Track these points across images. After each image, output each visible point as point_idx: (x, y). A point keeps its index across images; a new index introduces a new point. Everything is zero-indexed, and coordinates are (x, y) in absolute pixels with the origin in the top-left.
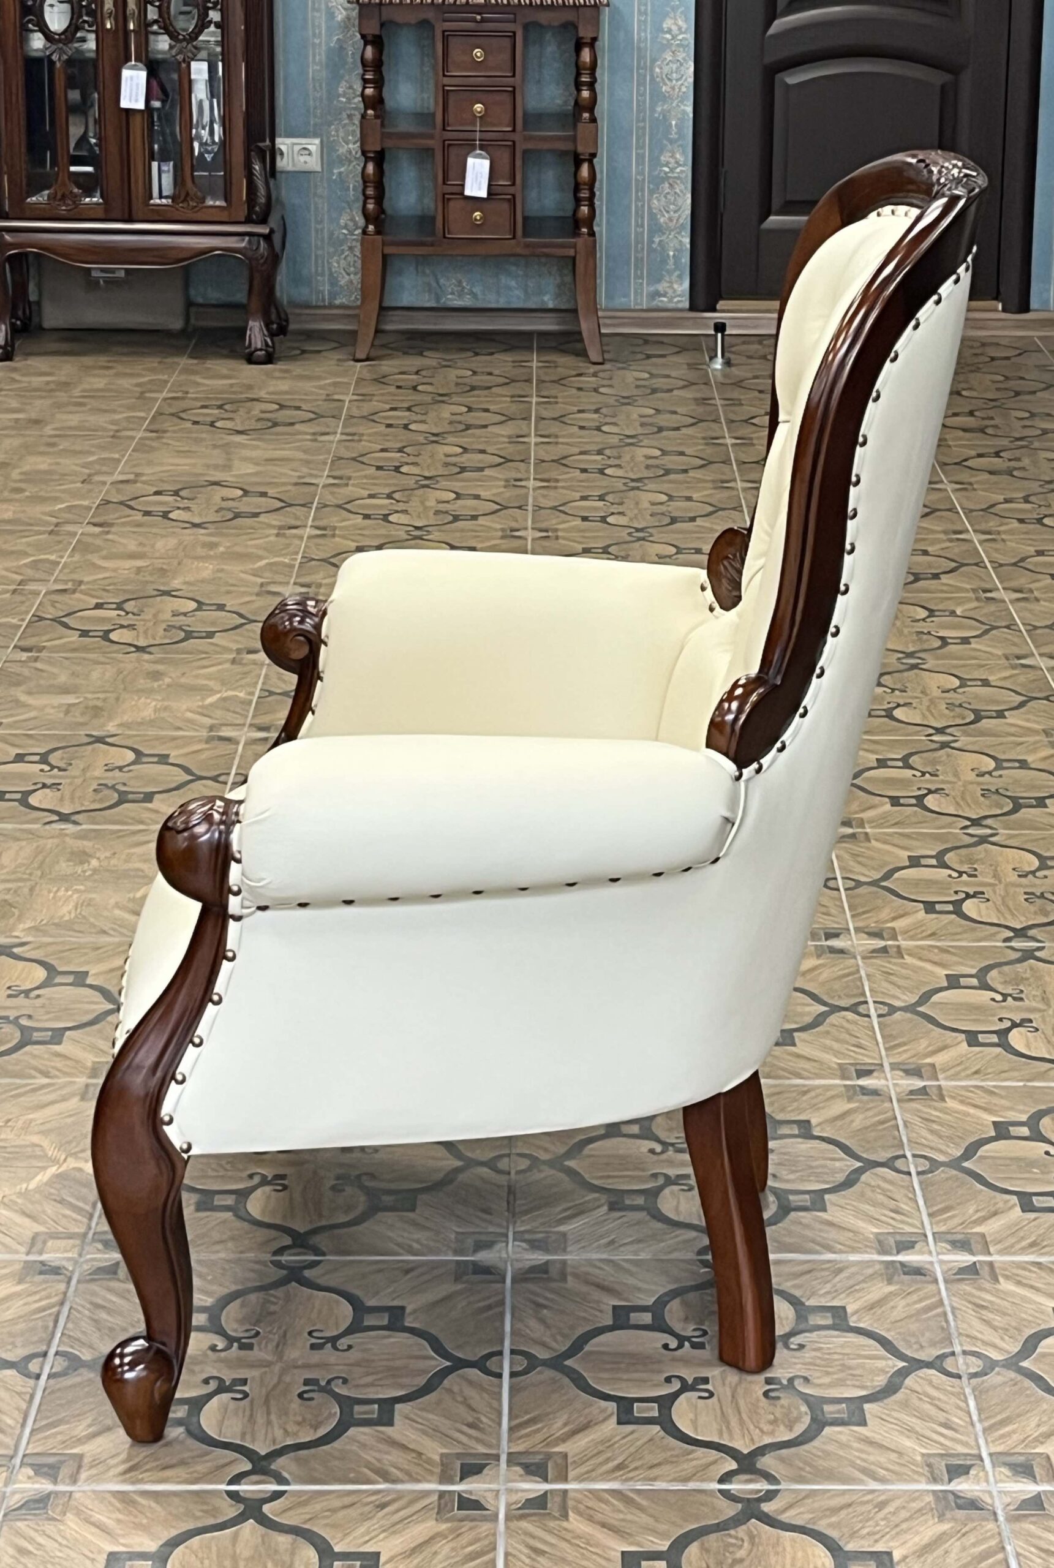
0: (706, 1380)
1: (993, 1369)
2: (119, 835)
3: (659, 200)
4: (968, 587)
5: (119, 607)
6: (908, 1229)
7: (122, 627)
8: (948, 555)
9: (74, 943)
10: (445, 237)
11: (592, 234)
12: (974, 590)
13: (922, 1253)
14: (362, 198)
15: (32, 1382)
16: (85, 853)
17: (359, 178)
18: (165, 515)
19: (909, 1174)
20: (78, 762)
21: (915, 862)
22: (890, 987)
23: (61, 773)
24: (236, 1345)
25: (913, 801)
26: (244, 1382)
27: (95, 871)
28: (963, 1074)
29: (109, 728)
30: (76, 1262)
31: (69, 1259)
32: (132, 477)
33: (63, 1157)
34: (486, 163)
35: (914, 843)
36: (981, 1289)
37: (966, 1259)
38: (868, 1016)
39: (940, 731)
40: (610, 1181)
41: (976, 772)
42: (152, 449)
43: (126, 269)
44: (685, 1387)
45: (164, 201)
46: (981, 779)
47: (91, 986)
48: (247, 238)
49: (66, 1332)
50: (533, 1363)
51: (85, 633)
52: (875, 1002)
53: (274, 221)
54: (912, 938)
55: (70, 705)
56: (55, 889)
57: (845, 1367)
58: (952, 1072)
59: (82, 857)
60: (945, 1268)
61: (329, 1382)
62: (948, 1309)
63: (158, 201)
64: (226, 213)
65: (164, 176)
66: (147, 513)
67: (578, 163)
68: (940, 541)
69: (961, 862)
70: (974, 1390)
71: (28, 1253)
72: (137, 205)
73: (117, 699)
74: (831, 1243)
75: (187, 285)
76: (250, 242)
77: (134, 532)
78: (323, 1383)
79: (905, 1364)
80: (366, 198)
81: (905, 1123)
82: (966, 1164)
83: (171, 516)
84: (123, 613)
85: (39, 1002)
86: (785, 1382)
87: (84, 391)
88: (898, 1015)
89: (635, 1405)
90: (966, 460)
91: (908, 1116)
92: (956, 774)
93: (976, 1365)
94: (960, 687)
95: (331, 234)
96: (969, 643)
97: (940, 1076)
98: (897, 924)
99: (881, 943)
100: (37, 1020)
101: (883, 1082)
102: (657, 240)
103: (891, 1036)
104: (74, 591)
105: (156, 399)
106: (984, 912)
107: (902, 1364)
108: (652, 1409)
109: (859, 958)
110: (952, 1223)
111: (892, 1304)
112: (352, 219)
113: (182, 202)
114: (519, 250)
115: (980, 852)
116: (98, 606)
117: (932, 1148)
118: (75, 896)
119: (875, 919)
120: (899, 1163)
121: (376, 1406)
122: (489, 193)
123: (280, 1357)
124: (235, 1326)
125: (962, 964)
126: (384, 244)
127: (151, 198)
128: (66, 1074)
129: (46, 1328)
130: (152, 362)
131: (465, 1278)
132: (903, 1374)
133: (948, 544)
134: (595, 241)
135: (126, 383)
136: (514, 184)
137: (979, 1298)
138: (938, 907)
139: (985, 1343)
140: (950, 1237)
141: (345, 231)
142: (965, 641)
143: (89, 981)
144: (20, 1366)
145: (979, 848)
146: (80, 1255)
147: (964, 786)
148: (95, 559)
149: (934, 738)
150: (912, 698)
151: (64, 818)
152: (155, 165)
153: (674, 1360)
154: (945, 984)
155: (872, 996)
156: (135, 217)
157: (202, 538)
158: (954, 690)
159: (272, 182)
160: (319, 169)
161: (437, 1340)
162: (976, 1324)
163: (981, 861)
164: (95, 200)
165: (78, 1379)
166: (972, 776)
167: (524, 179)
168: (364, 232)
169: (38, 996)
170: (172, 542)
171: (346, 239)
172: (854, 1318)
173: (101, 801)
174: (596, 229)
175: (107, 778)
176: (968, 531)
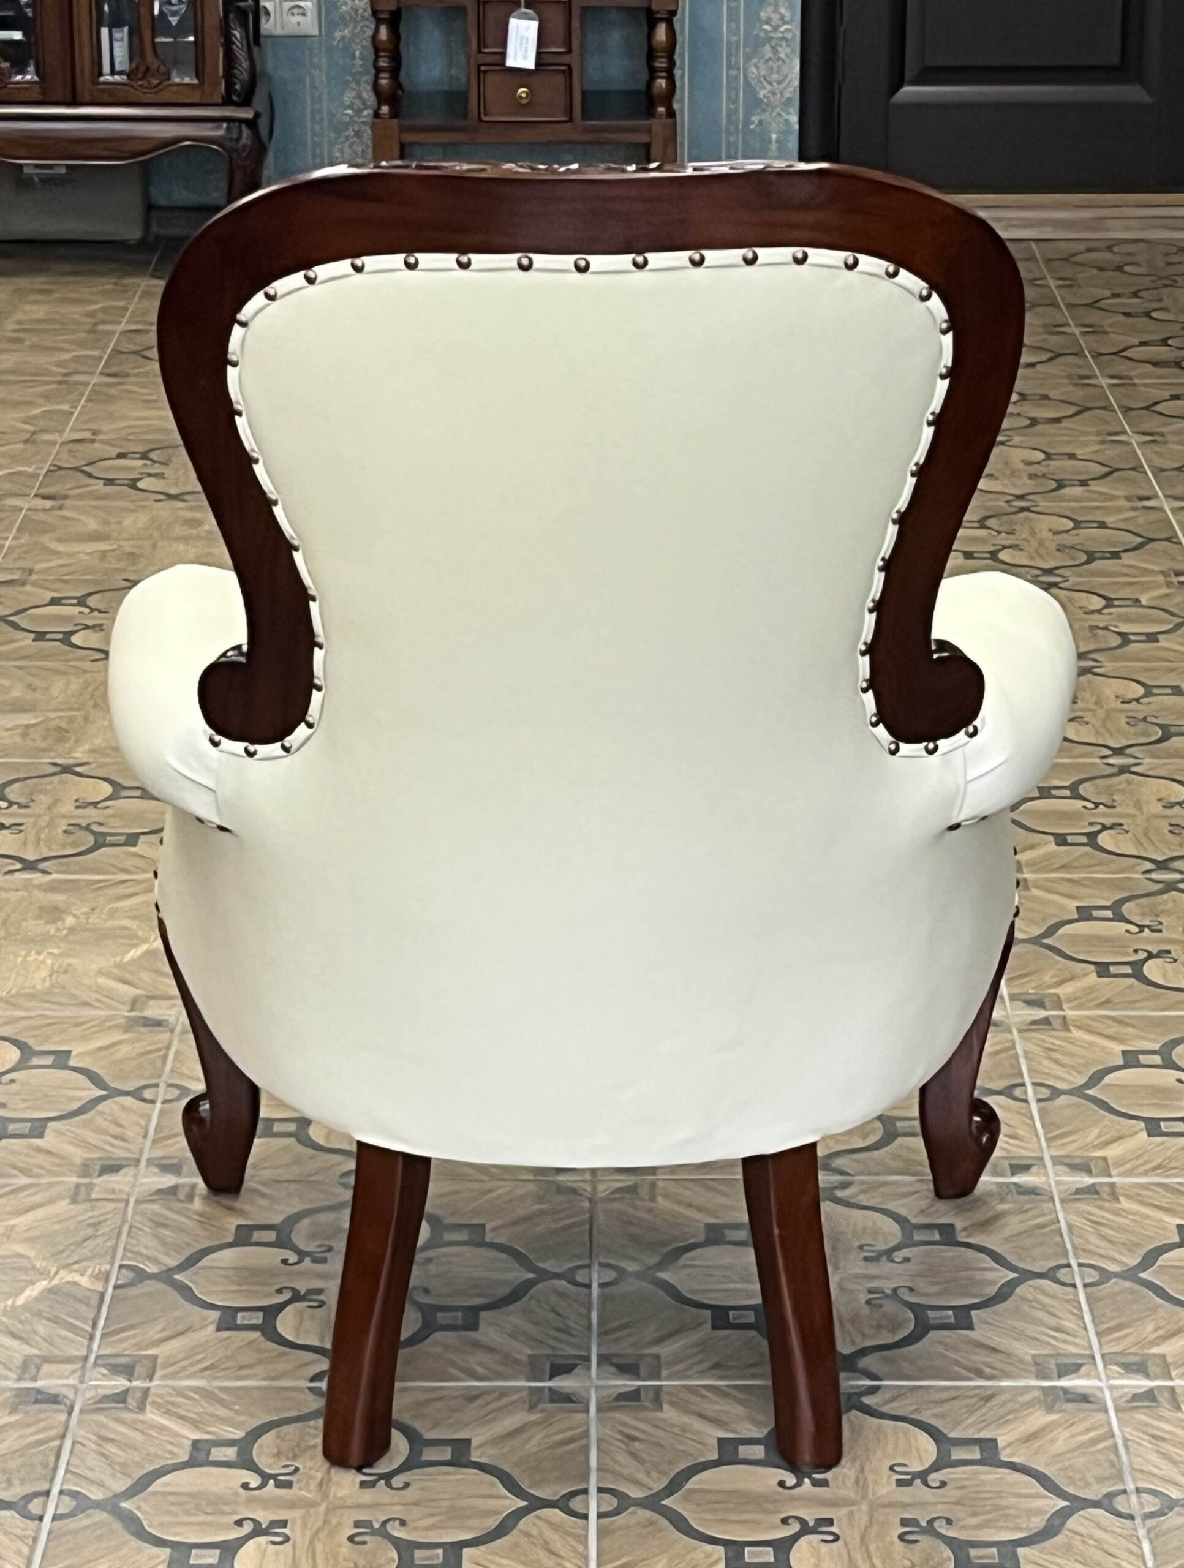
0: (830, 1522)
1: (1171, 1509)
2: (96, 887)
3: (757, 68)
4: (1157, 568)
5: (81, 602)
6: (1073, 1350)
7: (87, 627)
8: (1131, 528)
9: (50, 1017)
10: (480, 120)
11: (671, 114)
12: (1164, 574)
13: (1088, 1376)
14: (373, 71)
15: (33, 1524)
16: (57, 909)
17: (368, 43)
18: (133, 484)
19: (1074, 1286)
20: (42, 797)
21: (1085, 914)
22: (1054, 1066)
23: (22, 811)
24: (271, 1482)
25: (1084, 839)
26: (284, 1524)
27: (72, 930)
28: (1141, 1169)
29: (77, 755)
30: (76, 1390)
31: (68, 1386)
32: (87, 435)
33: (54, 1270)
34: (534, 25)
35: (1084, 891)
36: (1160, 1418)
37: (1142, 1384)
38: (1026, 1101)
39: (1118, 752)
40: (713, 1295)
41: (1164, 803)
42: (110, 399)
43: (67, 166)
44: (806, 1529)
45: (117, 78)
46: (1168, 812)
47: (75, 1069)
48: (225, 125)
49: (71, 1468)
50: (624, 1503)
51: (40, 636)
52: (1034, 1084)
53: (259, 102)
54: (1080, 1007)
55: (28, 726)
56: (23, 953)
57: (997, 1508)
58: (1128, 1166)
59: (54, 913)
60: (1117, 1394)
61: (384, 1523)
62: (1120, 1442)
63: (109, 78)
64: (198, 93)
65: (116, 44)
66: (110, 482)
67: (652, 24)
68: (1119, 510)
69: (1143, 914)
70: (1149, 1532)
71: (20, 1379)
72: (84, 86)
73: (86, 719)
74: (981, 1366)
75: (146, 183)
76: (228, 129)
77: (94, 507)
78: (376, 1525)
79: (1067, 1503)
80: (378, 70)
81: (1070, 1227)
82: (1143, 1275)
83: (140, 485)
84: (86, 610)
85: (14, 1087)
86: (924, 1524)
87: (18, 322)
88: (1063, 1100)
89: (747, 1549)
90: (1156, 403)
91: (1073, 1218)
92: (1138, 804)
93: (1152, 1504)
94: (1144, 696)
95: (332, 115)
96: (1157, 641)
97: (1114, 1172)
98: (1061, 991)
99: (1041, 1014)
100: (14, 1110)
101: (1044, 1179)
102: (755, 119)
103: (1053, 1124)
104: (23, 583)
105: (111, 333)
106: (1170, 975)
107: (1063, 1503)
108: (768, 1553)
109: (1015, 1031)
110: (1125, 1343)
111: (1052, 1435)
112: (359, 97)
113: (141, 79)
114: (576, 137)
115: (1166, 901)
116: (54, 602)
117: (1102, 1256)
118: (49, 962)
119: (1033, 984)
120: (1062, 1274)
121: (440, 1551)
122: (538, 63)
123: (326, 1496)
124: (270, 1461)
125: (1143, 1038)
126: (402, 129)
127: (101, 74)
128: (51, 1173)
129: (45, 1465)
130: (107, 283)
131: (541, 1406)
132: (1063, 1515)
133: (1131, 514)
134: (675, 125)
135: (74, 312)
136: (570, 51)
137: (1159, 1429)
138: (1113, 969)
139: (1164, 1479)
140: (1123, 1360)
141: (349, 112)
142: (1152, 637)
143: (72, 1062)
144: (20, 1506)
145: (1165, 896)
146: (82, 1382)
147: (1148, 821)
148: (47, 540)
149: (1111, 761)
150: (1082, 710)
151: (29, 866)
152: (105, 31)
153: (794, 1499)
154: (1121, 1062)
155: (1031, 1077)
156: (79, 98)
157: (182, 513)
158: (1137, 700)
159: (255, 49)
160: (316, 32)
161: (509, 1476)
162: (1154, 1458)
163: (1169, 913)
164: (28, 77)
165: (87, 1522)
166: (1157, 808)
167: (582, 45)
168: (377, 115)
169: (12, 1081)
170: (142, 519)
171: (352, 122)
172: (1008, 1451)
173: (74, 844)
174: (676, 106)
175: (78, 817)
176: (1157, 496)
